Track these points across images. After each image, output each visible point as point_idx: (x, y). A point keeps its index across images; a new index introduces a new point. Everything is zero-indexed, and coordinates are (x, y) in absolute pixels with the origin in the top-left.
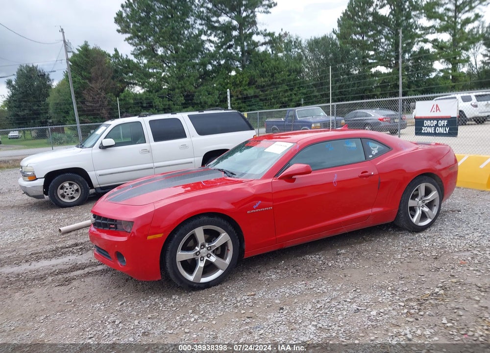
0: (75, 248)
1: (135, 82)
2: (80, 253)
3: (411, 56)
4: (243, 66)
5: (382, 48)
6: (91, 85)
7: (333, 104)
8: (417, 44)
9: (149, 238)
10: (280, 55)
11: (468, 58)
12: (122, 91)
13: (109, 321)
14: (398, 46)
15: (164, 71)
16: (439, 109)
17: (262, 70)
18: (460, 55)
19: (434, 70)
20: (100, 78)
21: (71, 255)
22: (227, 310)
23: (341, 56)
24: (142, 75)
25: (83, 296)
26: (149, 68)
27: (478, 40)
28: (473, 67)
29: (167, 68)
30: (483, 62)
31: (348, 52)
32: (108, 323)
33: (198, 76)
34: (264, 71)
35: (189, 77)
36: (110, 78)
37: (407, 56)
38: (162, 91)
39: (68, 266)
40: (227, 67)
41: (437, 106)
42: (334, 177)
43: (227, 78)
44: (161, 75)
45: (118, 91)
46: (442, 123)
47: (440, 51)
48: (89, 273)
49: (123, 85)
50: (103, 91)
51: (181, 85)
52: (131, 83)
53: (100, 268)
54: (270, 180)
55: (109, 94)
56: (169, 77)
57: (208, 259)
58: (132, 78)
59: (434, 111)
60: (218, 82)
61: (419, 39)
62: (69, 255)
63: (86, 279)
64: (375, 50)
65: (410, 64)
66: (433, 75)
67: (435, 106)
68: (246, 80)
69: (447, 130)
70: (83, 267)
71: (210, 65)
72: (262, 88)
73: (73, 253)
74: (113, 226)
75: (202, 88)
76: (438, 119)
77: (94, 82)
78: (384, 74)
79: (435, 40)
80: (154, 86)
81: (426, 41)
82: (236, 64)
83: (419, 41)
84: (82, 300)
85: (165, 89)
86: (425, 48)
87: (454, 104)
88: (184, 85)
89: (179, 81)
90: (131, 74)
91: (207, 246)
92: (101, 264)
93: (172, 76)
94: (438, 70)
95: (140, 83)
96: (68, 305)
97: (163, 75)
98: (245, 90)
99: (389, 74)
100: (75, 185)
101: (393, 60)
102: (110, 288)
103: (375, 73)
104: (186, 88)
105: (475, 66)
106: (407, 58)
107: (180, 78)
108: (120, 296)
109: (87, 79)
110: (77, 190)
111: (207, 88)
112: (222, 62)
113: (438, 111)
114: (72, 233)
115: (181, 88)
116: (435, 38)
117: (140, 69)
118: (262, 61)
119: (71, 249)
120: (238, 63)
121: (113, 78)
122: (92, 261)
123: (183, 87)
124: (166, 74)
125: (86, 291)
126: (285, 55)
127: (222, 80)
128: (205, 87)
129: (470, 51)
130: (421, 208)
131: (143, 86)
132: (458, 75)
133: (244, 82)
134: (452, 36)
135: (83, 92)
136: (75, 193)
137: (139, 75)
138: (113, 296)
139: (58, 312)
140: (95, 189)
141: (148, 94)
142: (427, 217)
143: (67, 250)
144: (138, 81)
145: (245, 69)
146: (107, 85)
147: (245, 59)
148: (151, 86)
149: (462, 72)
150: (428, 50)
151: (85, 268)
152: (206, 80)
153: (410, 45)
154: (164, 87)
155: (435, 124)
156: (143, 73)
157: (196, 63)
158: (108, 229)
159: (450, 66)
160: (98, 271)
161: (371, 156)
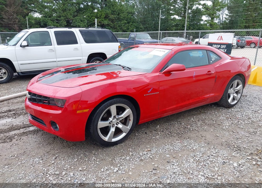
0: (9, 113)
1: (35, 10)
2: (14, 117)
3: (192, 11)
4: (102, 8)
5: (178, 5)
6: (7, 9)
7: (160, 32)
8: (195, 6)
9: (78, 112)
10: (123, 3)
11: (219, 15)
12: (27, 15)
13: (49, 173)
14: (186, 5)
15: (54, 5)
16: (222, 39)
17: (113, 11)
18: (215, 13)
19: (202, 20)
20: (13, 5)
21: (7, 118)
22: (136, 163)
23: (156, 7)
24: (40, 6)
25: (23, 151)
26: (45, 3)
27: (225, 6)
28: (221, 20)
29: (56, 4)
30: (226, 18)
31: (160, 5)
32: (49, 175)
33: (75, 10)
34: (114, 12)
35: (70, 10)
36: (19, 6)
37: (190, 11)
38: (53, 17)
39: (7, 127)
40: (92, 7)
41: (221, 37)
42: (194, 73)
43: (92, 13)
44: (52, 7)
45: (25, 15)
46: (223, 46)
47: (206, 10)
48: (24, 133)
49: (28, 11)
50: (15, 14)
51: (65, 14)
52: (33, 11)
53: (32, 129)
54: (158, 74)
55: (19, 16)
56: (57, 9)
57: (117, 126)
58: (34, 7)
59: (219, 40)
60: (87, 15)
61: (196, 3)
62: (6, 119)
63: (22, 138)
64: (174, 6)
65: (191, 15)
66: (202, 22)
67: (220, 37)
68: (104, 16)
69: (225, 50)
70: (18, 128)
71: (82, 5)
72: (112, 21)
73: (9, 117)
74: (47, 102)
75: (77, 17)
76: (221, 44)
77: (9, 7)
78: (178, 19)
79: (204, 4)
80: (48, 14)
81: (200, 4)
82: (98, 5)
83: (196, 4)
84: (23, 155)
85: (54, 16)
86: (199, 8)
87: (231, 36)
88: (66, 15)
89: (63, 12)
90: (33, 5)
91: (117, 117)
92: (32, 126)
93: (59, 9)
94: (204, 20)
95: (39, 11)
96: (12, 159)
97: (53, 8)
98: (103, 21)
99: (180, 20)
100: (3, 70)
101: (183, 13)
102: (43, 145)
103: (173, 18)
104: (68, 17)
105: (222, 20)
106: (190, 12)
107: (64, 10)
108: (52, 151)
109: (4, 5)
110: (5, 73)
111: (80, 18)
112: (90, 4)
113: (222, 40)
114: (5, 102)
115: (65, 16)
116: (205, 3)
117: (39, 2)
118: (113, 6)
119: (6, 114)
120: (99, 5)
121: (21, 6)
122: (25, 123)
123: (66, 16)
124: (56, 7)
125: (24, 147)
126: (125, 4)
127: (89, 14)
128: (79, 17)
129: (220, 12)
130: (233, 94)
131: (40, 13)
132: (214, 24)
133: (102, 16)
134: (213, 3)
135: (2, 13)
136: (3, 75)
137: (38, 6)
138: (47, 151)
139: (5, 165)
140: (18, 73)
141: (44, 18)
142: (235, 100)
143: (3, 114)
144: (37, 9)
145: (103, 9)
146: (17, 10)
147: (103, 3)
148: (46, 13)
149: (215, 22)
150: (200, 9)
151: (20, 129)
152: (79, 13)
153: (192, 5)
154: (54, 15)
155: (219, 47)
156: (41, 5)
157: (74, 2)
158: (42, 103)
159: (210, 19)
160: (31, 131)
161: (211, 62)
